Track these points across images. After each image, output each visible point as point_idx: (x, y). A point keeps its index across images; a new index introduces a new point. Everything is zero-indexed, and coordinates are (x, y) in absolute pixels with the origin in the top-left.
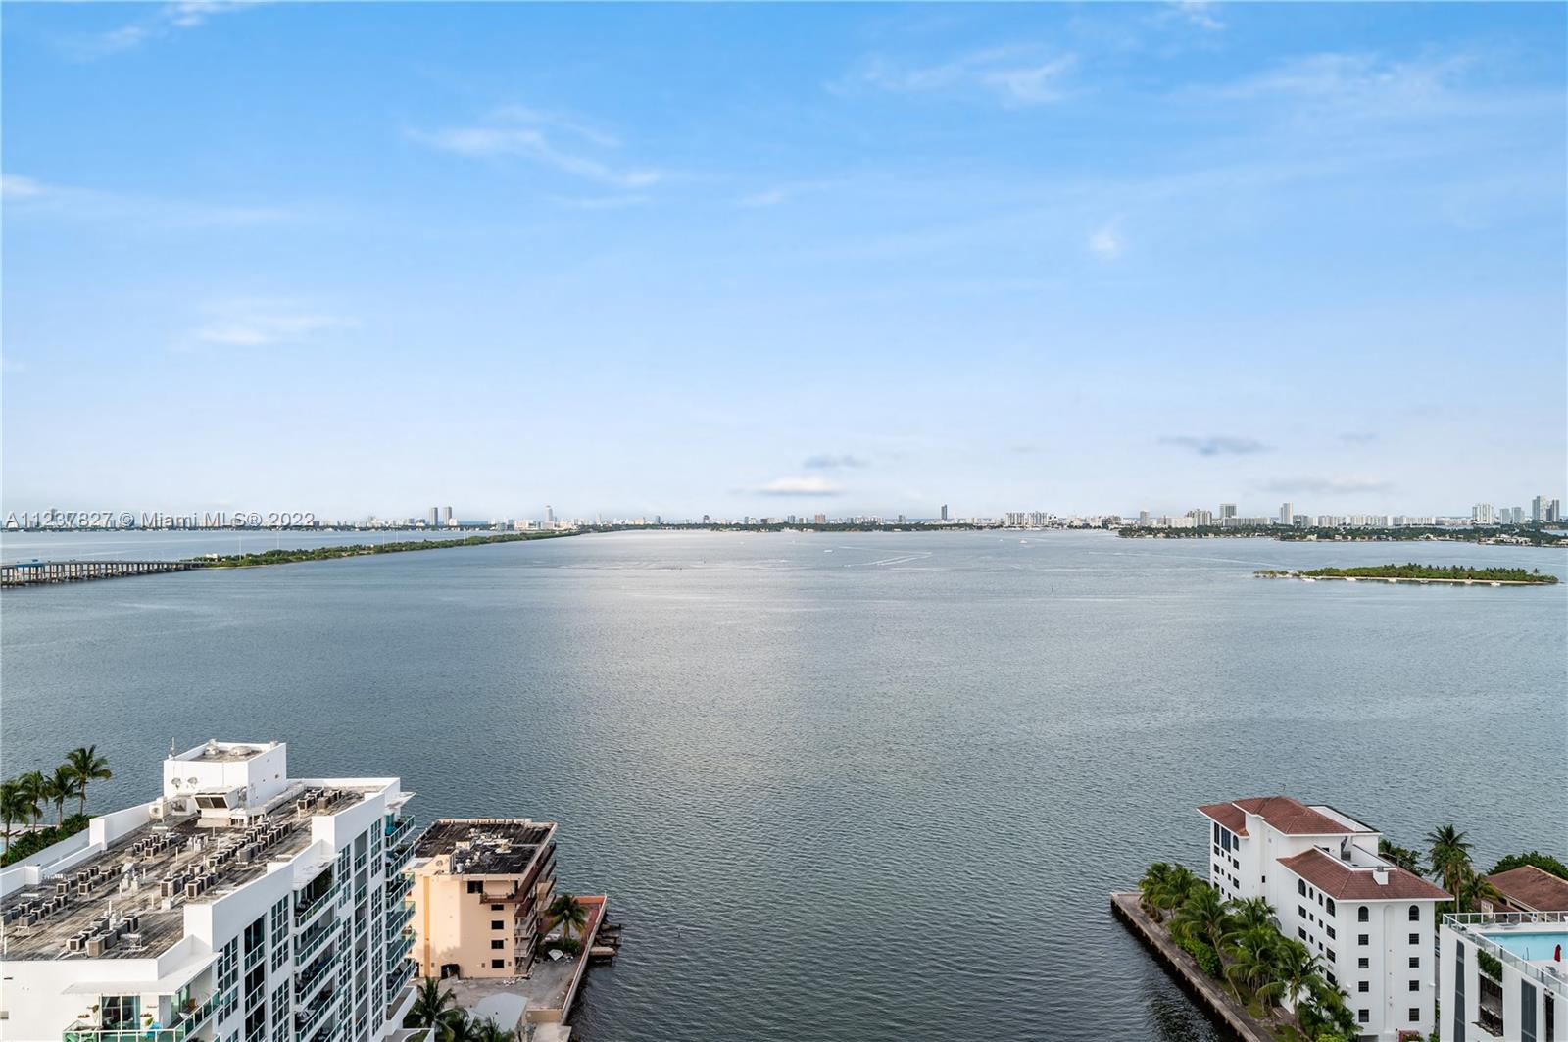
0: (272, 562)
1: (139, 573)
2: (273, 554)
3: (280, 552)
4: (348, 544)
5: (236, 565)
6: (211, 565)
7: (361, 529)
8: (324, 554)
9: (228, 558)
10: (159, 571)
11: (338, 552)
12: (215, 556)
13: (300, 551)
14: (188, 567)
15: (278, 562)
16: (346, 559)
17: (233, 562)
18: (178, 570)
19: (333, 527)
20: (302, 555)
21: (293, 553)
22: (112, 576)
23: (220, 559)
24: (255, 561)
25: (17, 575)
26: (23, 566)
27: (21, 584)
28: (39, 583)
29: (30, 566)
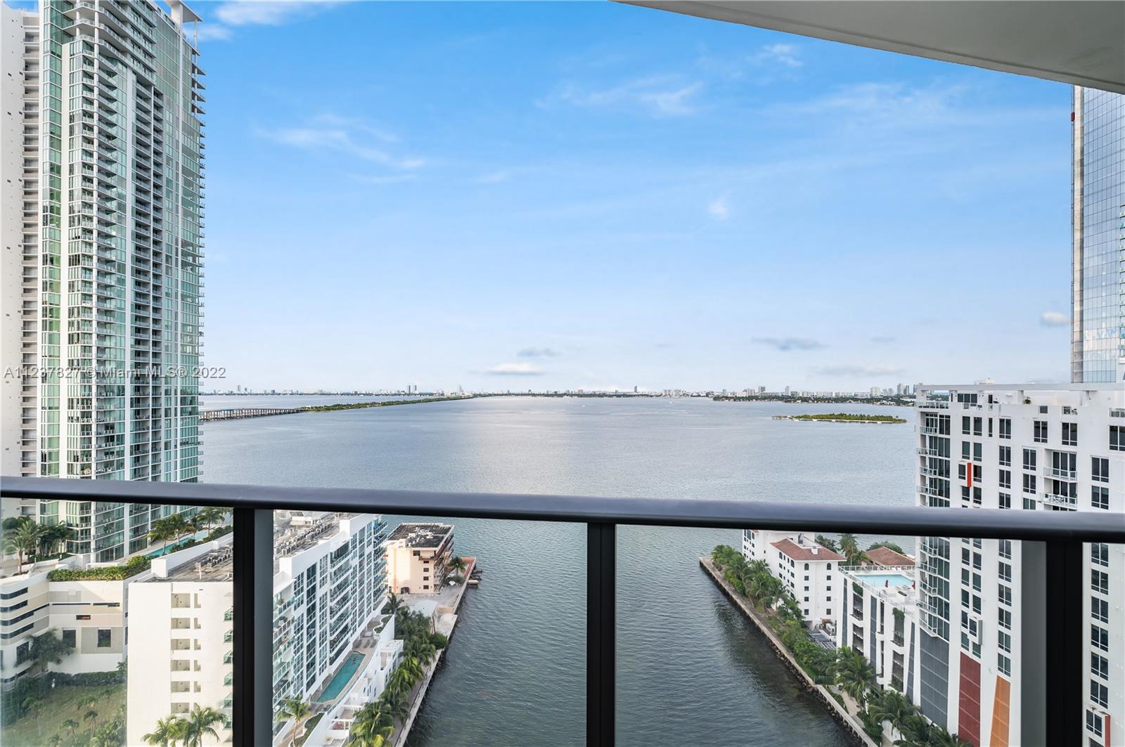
0: (335, 409)
1: (276, 414)
2: (336, 406)
3: (339, 405)
4: (369, 402)
5: (319, 411)
6: (307, 410)
7: (376, 395)
8: (359, 406)
9: (316, 407)
10: (285, 413)
11: (365, 405)
12: (310, 406)
14: (298, 411)
15: (338, 409)
16: (368, 408)
17: (318, 409)
18: (293, 413)
19: (364, 395)
20: (349, 406)
21: (345, 406)
22: (264, 415)
23: (312, 408)
24: (328, 409)
25: (222, 415)
26: (224, 411)
27: (222, 418)
28: (231, 418)
29: (227, 410)
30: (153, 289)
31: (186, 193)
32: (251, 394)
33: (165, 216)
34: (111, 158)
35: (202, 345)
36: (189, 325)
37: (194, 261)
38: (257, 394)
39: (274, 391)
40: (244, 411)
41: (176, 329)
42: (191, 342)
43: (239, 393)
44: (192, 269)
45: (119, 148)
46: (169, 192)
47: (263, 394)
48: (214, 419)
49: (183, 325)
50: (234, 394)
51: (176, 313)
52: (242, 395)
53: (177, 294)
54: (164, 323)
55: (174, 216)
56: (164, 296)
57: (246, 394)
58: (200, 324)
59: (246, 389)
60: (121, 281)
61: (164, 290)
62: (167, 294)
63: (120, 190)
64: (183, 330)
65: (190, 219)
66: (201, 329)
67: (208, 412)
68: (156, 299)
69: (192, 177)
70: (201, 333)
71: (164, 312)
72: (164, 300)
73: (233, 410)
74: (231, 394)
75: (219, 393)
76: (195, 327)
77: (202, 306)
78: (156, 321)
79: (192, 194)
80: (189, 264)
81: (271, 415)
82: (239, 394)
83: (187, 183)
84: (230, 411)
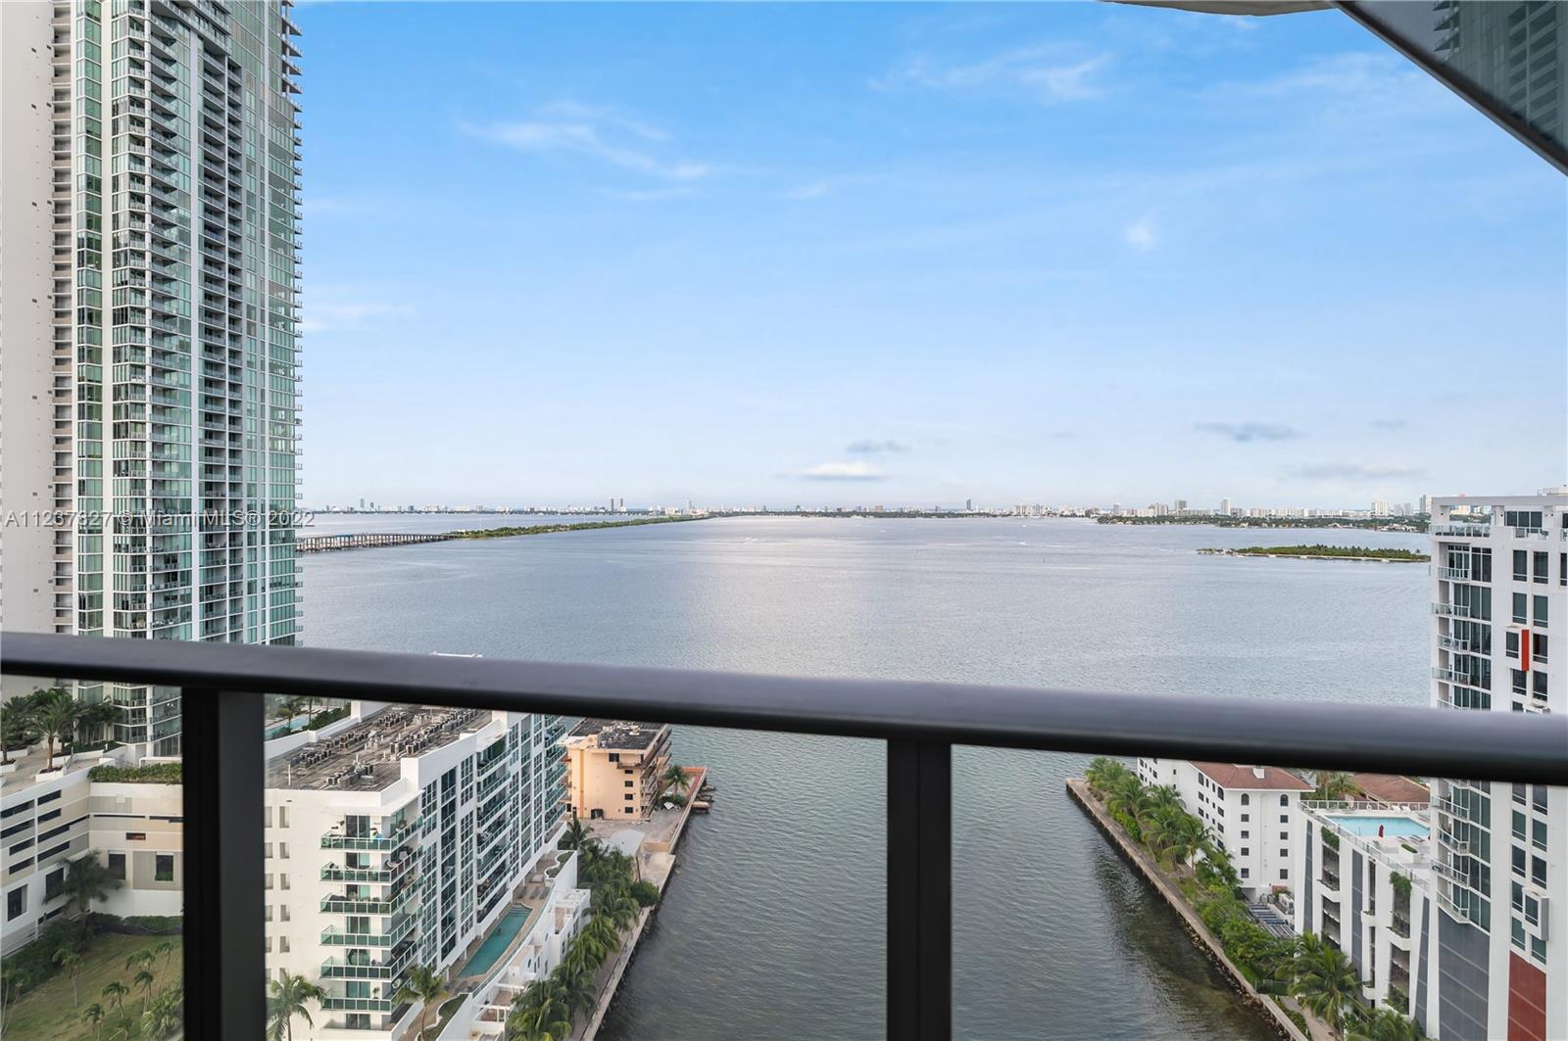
0: (502, 536)
1: (415, 542)
2: (502, 530)
3: (507, 529)
4: (553, 524)
5: (477, 537)
6: (460, 537)
7: (562, 514)
8: (536, 530)
9: (473, 532)
10: (422, 541)
11: (545, 529)
12: (464, 531)
13: (520, 528)
14: (446, 538)
15: (506, 535)
16: (550, 534)
17: (476, 535)
18: (439, 540)
19: (543, 512)
20: (521, 531)
21: (516, 529)
22: (397, 543)
23: (467, 533)
24: (490, 534)
25: (337, 543)
26: (341, 536)
27: (338, 548)
28: (349, 548)
29: (345, 536)
30: (230, 357)
31: (275, 212)
32: (379, 512)
33: (245, 248)
34: (170, 165)
35: (300, 439)
36: (281, 409)
37: (287, 313)
38: (388, 512)
39: (412, 507)
40: (368, 538)
41: (263, 416)
42: (285, 434)
43: (361, 510)
44: (284, 326)
45: (180, 150)
46: (250, 212)
47: (396, 512)
48: (327, 548)
49: (273, 409)
50: (356, 512)
51: (263, 391)
52: (367, 513)
53: (263, 363)
54: (245, 406)
55: (258, 248)
56: (244, 366)
57: (373, 512)
58: (296, 408)
59: (372, 505)
60: (185, 346)
61: (245, 357)
62: (250, 364)
63: (182, 212)
64: (272, 417)
65: (281, 251)
66: (297, 415)
67: (317, 539)
68: (234, 370)
69: (283, 188)
70: (298, 420)
71: (245, 390)
72: (246, 373)
73: (352, 536)
74: (352, 511)
75: (335, 510)
76: (290, 411)
77: (299, 380)
78: (234, 404)
79: (284, 214)
80: (281, 318)
81: (408, 543)
82: (362, 512)
83: (277, 198)
84: (349, 537)
